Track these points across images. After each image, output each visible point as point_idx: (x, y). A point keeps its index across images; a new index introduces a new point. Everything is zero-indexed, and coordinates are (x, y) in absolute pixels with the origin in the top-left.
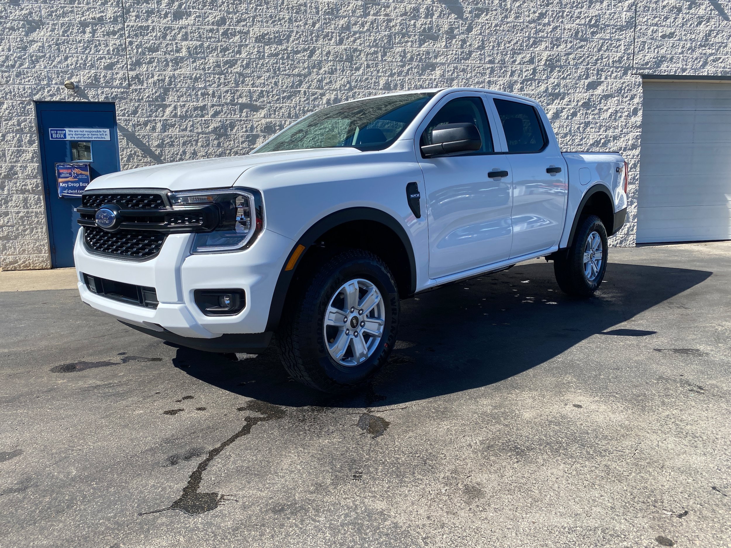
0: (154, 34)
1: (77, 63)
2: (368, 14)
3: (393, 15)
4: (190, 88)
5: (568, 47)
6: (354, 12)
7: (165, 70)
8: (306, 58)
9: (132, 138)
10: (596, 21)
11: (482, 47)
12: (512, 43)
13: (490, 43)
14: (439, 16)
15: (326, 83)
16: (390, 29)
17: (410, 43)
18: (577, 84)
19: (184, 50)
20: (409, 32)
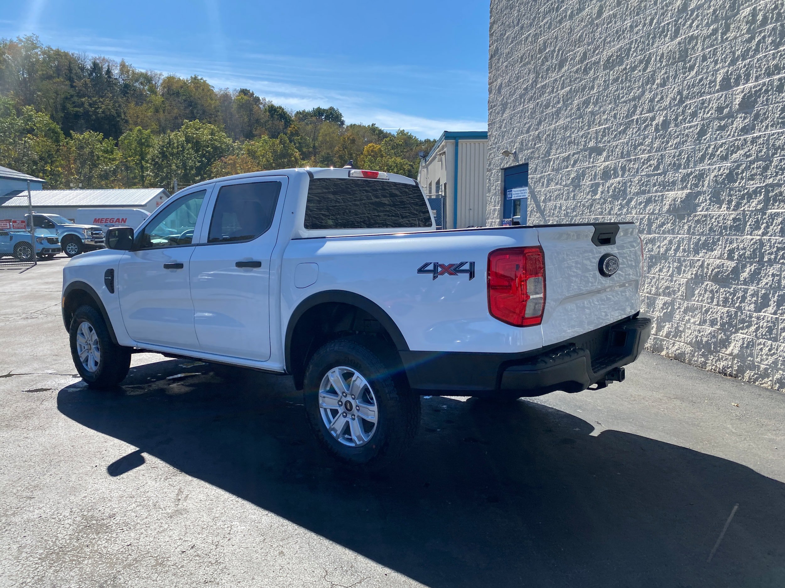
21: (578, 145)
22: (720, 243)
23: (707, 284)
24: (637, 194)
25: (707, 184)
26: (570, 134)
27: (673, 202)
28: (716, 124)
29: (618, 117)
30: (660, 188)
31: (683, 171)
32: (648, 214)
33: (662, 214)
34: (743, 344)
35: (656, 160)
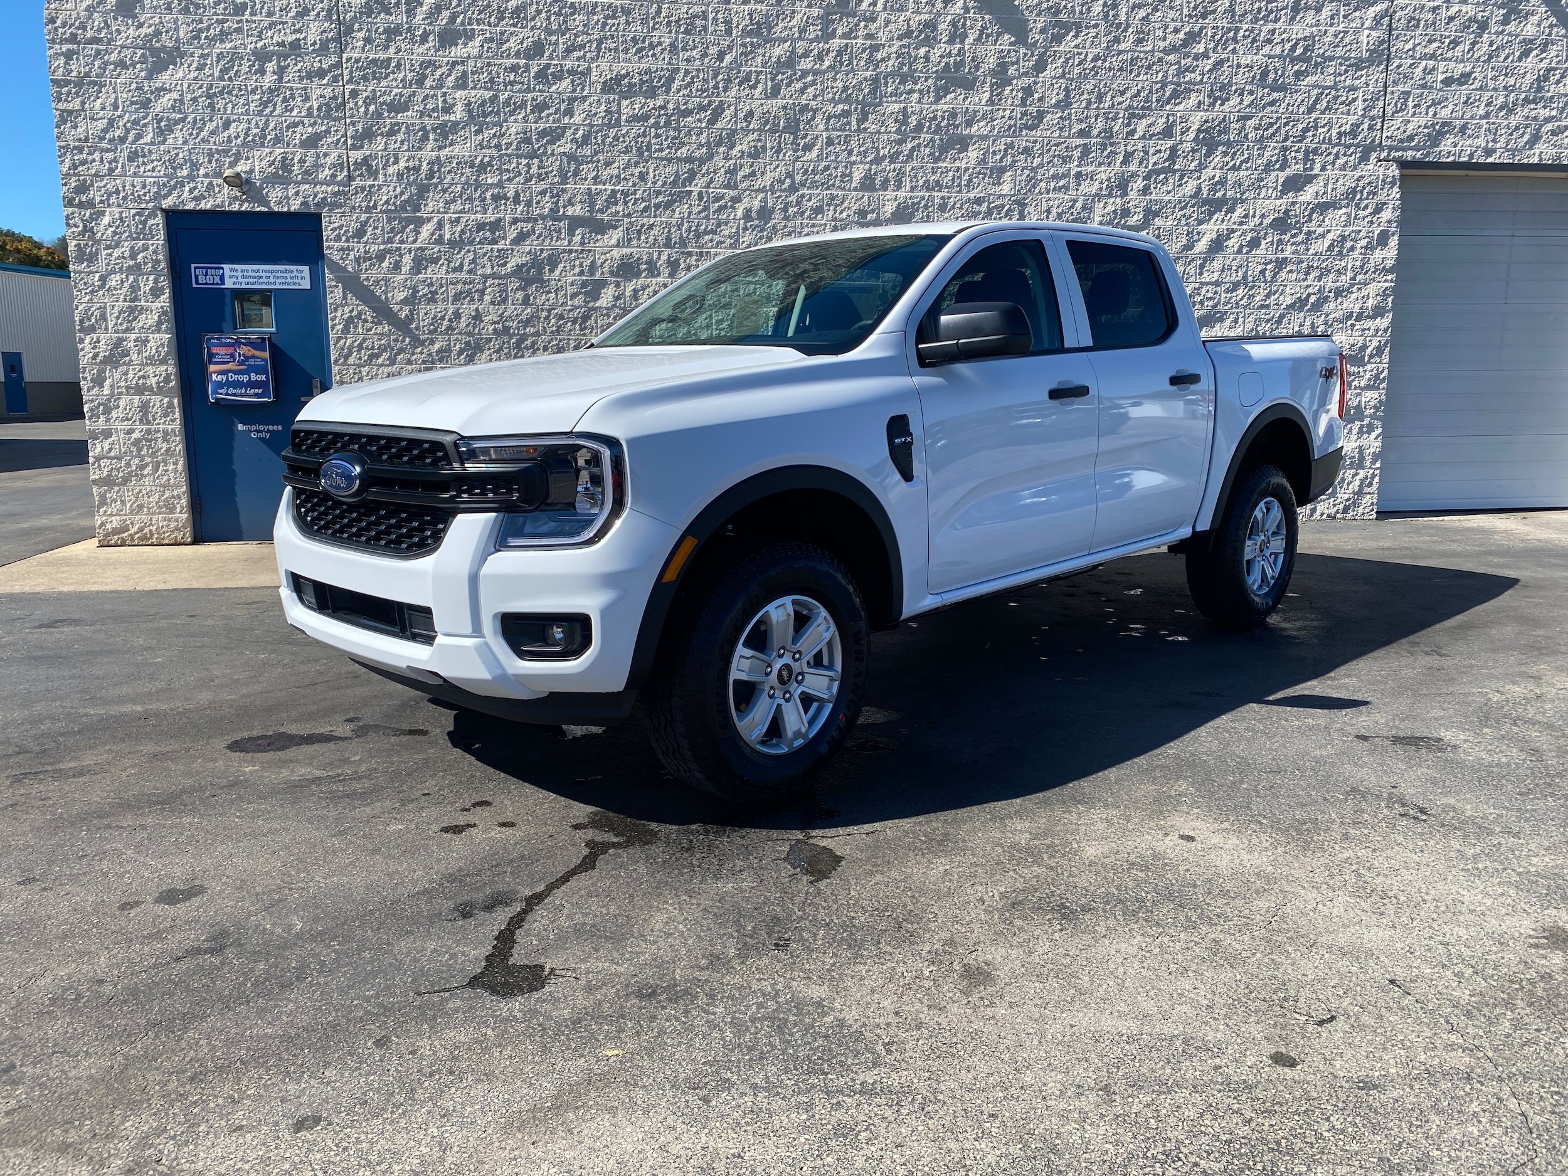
0: (401, 76)
1: (247, 135)
2: (833, 35)
3: (883, 37)
4: (470, 185)
5: (1246, 103)
6: (803, 30)
7: (420, 149)
8: (704, 125)
9: (353, 284)
10: (1306, 50)
11: (1064, 104)
12: (1129, 95)
13: (1083, 94)
14: (978, 39)
15: (744, 177)
16: (877, 66)
17: (916, 95)
18: (1262, 180)
19: (459, 107)
20: (915, 71)
26: (500, 181)
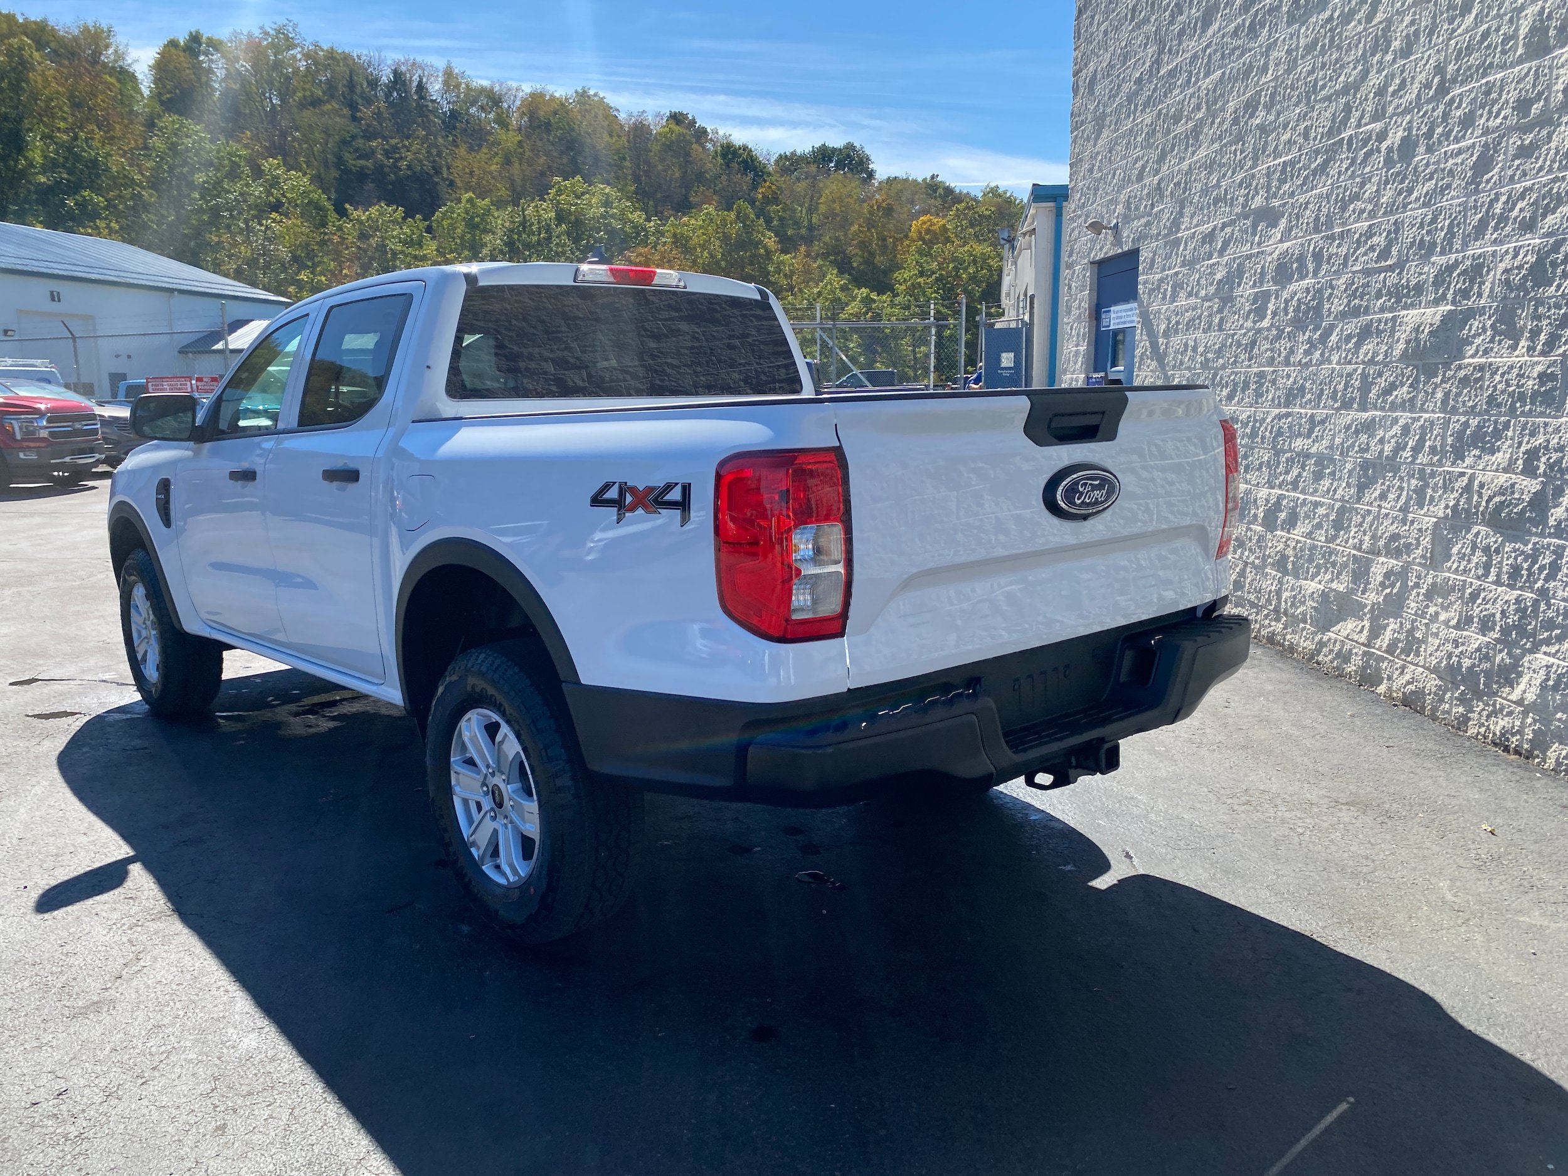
1: (1119, 180)
9: (1146, 319)
21: (1231, 205)
22: (1510, 434)
23: (1478, 533)
24: (1343, 316)
25: (1488, 290)
26: (1218, 181)
27: (1414, 335)
28: (1514, 140)
29: (1313, 135)
30: (1389, 300)
31: (1439, 260)
32: (1363, 362)
33: (1391, 362)
34: (1547, 680)
35: (1385, 234)
